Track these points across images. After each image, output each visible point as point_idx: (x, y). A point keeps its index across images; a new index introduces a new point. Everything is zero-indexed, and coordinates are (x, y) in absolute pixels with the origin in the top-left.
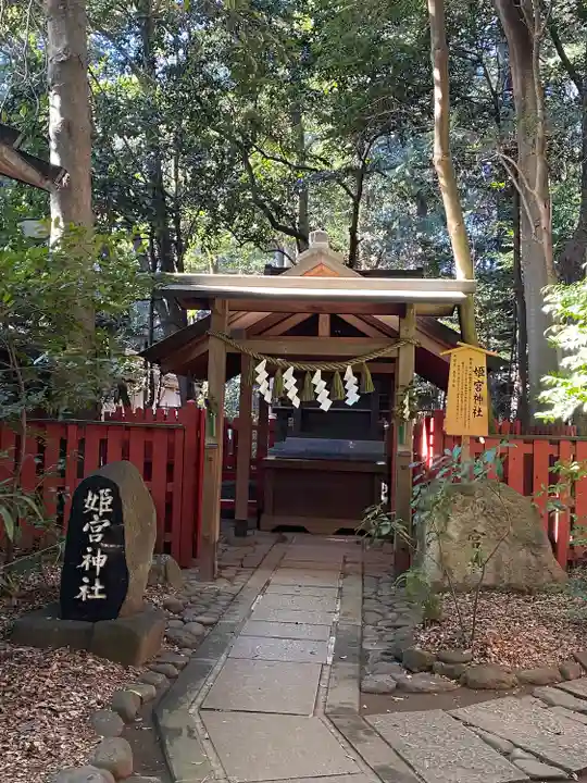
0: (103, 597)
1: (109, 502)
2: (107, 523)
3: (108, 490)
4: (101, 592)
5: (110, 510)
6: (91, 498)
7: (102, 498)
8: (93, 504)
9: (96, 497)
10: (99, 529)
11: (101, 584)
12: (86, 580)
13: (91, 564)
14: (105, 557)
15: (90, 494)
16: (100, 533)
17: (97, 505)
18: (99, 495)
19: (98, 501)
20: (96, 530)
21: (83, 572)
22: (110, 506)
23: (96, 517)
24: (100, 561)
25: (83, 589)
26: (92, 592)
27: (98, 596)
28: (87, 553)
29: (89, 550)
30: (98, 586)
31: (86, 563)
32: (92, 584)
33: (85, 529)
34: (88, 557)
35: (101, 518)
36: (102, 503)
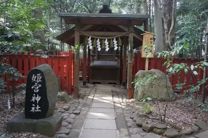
0: (40, 111)
1: (40, 78)
2: (40, 86)
3: (40, 74)
4: (39, 109)
5: (41, 81)
6: (34, 77)
7: (38, 77)
8: (35, 79)
10: (38, 88)
12: (34, 105)
13: (35, 100)
14: (40, 97)
15: (34, 75)
18: (37, 76)
20: (36, 88)
21: (32, 103)
23: (36, 84)
24: (38, 99)
25: (33, 108)
26: (36, 109)
27: (38, 110)
28: (34, 96)
30: (38, 107)
31: (33, 99)
32: (36, 106)
33: (32, 88)
35: (38, 84)
36: (38, 79)
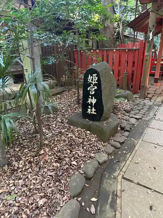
1: (96, 79)
2: (96, 88)
3: (96, 74)
4: (95, 112)
5: (97, 82)
6: (90, 78)
7: (94, 78)
8: (91, 80)
9: (92, 77)
10: (93, 89)
11: (95, 109)
12: (90, 107)
13: (91, 102)
14: (96, 100)
15: (90, 76)
16: (93, 91)
17: (92, 80)
19: (92, 78)
20: (92, 90)
21: (88, 104)
22: (97, 81)
23: (92, 85)
24: (94, 101)
25: (89, 110)
27: (93, 113)
28: (89, 98)
29: (90, 97)
30: (93, 110)
31: (89, 101)
32: (91, 108)
33: (89, 89)
34: (90, 99)
35: (94, 85)
36: (94, 80)
